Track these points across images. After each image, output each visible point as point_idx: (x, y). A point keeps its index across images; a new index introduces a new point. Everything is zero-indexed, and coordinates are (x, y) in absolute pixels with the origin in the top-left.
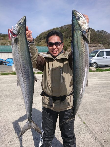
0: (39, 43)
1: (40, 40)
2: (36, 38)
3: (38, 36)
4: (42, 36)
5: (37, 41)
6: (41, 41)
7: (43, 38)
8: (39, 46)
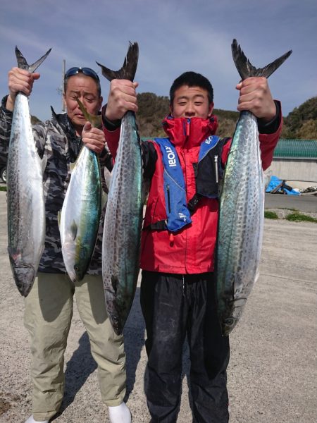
0: (297, 131)
1: (301, 121)
2: (290, 114)
3: (295, 109)
4: (310, 109)
5: (290, 125)
6: (305, 124)
7: (311, 115)
8: (293, 138)
